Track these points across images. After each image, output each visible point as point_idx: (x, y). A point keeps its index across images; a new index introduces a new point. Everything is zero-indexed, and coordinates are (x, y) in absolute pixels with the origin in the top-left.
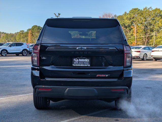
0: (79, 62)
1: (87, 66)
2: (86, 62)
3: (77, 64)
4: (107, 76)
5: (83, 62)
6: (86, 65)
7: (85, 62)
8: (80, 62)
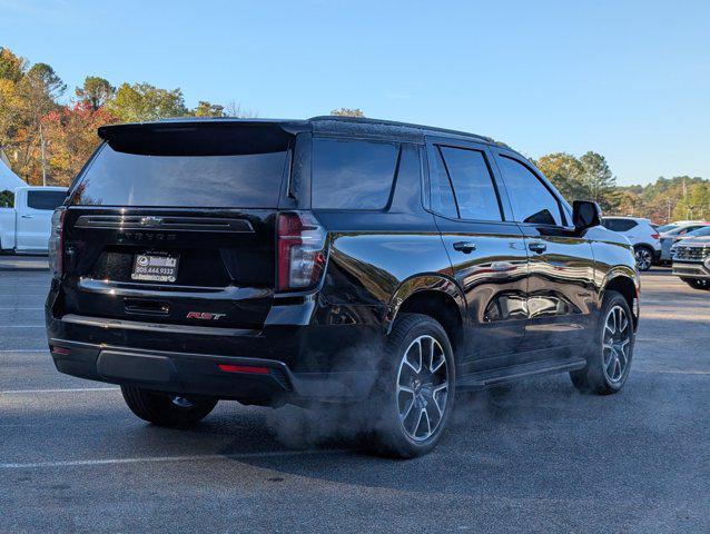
0: (148, 267)
1: (168, 283)
2: (167, 268)
3: (143, 274)
4: (217, 316)
5: (160, 268)
6: (164, 279)
7: (164, 267)
8: (153, 267)
